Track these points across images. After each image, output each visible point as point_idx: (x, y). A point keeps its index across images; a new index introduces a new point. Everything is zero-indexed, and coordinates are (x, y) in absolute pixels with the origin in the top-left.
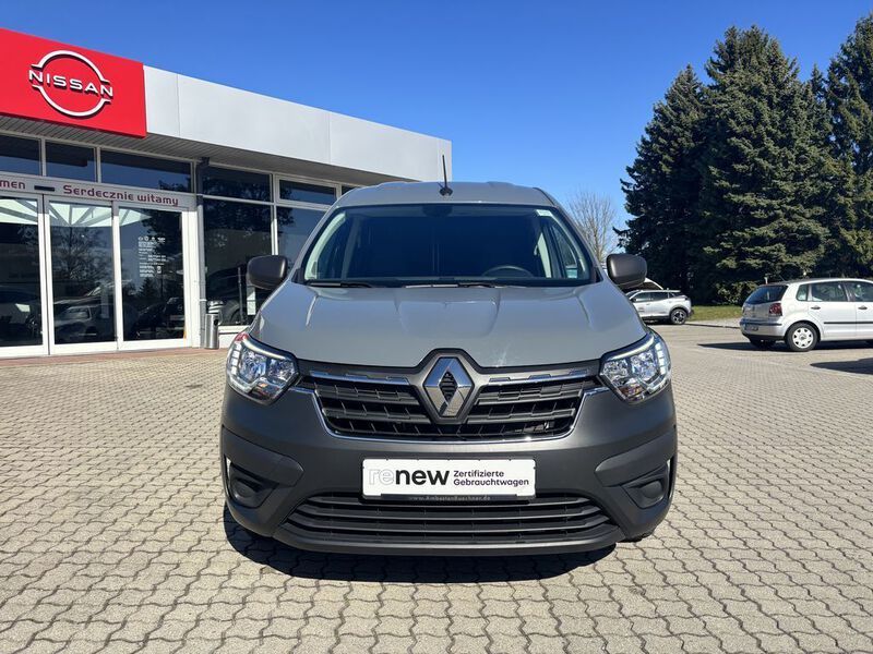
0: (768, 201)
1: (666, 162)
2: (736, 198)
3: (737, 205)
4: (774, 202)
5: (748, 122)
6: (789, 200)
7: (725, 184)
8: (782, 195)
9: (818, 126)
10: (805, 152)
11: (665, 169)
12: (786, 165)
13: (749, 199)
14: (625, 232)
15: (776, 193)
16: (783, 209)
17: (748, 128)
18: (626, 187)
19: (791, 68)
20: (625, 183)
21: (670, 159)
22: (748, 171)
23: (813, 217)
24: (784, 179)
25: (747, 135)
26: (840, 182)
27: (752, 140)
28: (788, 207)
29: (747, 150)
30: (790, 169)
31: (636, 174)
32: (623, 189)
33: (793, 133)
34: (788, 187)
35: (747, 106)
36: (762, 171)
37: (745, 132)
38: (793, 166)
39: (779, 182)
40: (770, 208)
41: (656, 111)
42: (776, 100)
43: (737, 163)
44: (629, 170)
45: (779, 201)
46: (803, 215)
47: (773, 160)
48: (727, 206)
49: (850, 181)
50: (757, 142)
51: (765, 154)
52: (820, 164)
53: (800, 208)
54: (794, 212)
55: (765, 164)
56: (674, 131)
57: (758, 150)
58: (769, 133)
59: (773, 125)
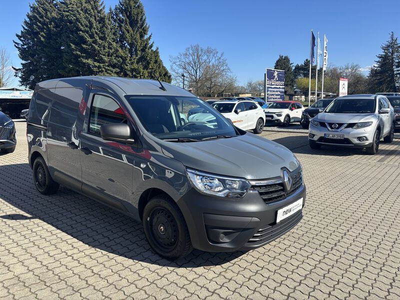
0: (98, 64)
1: (42, 36)
2: (84, 61)
3: (84, 64)
4: (101, 65)
5: (87, 26)
6: (107, 64)
7: (79, 53)
8: (104, 62)
9: (114, 34)
10: (111, 44)
11: (42, 39)
12: (104, 49)
13: (90, 61)
14: (19, 69)
15: (101, 61)
16: (105, 68)
17: (87, 29)
18: (17, 45)
19: (102, 4)
20: (16, 43)
21: (45, 35)
22: (89, 49)
23: (115, 72)
24: (104, 55)
25: (87, 32)
26: (124, 59)
27: (89, 34)
28: (107, 67)
29: (88, 39)
30: (106, 51)
31: (22, 39)
32: (15, 46)
33: (106, 35)
34: (106, 59)
35: (85, 18)
36: (95, 50)
37: (85, 30)
38: (107, 50)
39: (102, 56)
40: (99, 67)
41: (31, 7)
42: (98, 18)
43: (84, 44)
44: (17, 36)
45: (103, 64)
46: (112, 71)
47: (100, 45)
48: (80, 64)
49: (128, 60)
50: (92, 36)
51: (95, 42)
52: (117, 51)
53: (111, 68)
54: (109, 70)
55: (96, 47)
56: (45, 21)
57: (92, 40)
58: (96, 33)
59: (98, 29)
